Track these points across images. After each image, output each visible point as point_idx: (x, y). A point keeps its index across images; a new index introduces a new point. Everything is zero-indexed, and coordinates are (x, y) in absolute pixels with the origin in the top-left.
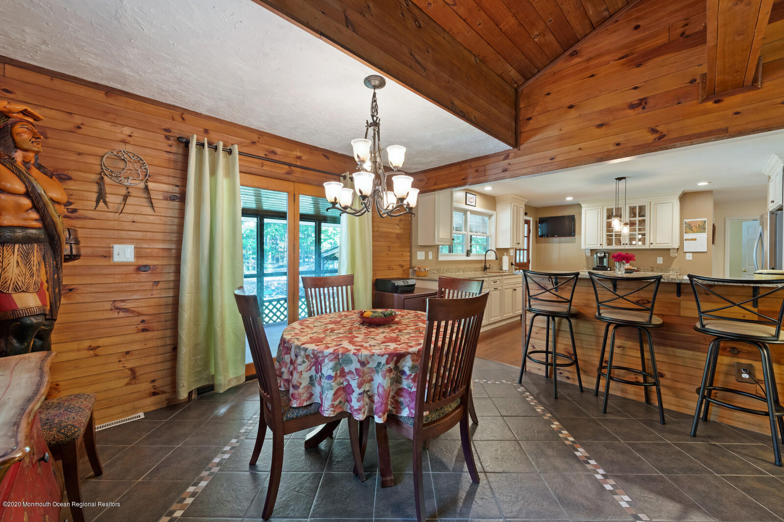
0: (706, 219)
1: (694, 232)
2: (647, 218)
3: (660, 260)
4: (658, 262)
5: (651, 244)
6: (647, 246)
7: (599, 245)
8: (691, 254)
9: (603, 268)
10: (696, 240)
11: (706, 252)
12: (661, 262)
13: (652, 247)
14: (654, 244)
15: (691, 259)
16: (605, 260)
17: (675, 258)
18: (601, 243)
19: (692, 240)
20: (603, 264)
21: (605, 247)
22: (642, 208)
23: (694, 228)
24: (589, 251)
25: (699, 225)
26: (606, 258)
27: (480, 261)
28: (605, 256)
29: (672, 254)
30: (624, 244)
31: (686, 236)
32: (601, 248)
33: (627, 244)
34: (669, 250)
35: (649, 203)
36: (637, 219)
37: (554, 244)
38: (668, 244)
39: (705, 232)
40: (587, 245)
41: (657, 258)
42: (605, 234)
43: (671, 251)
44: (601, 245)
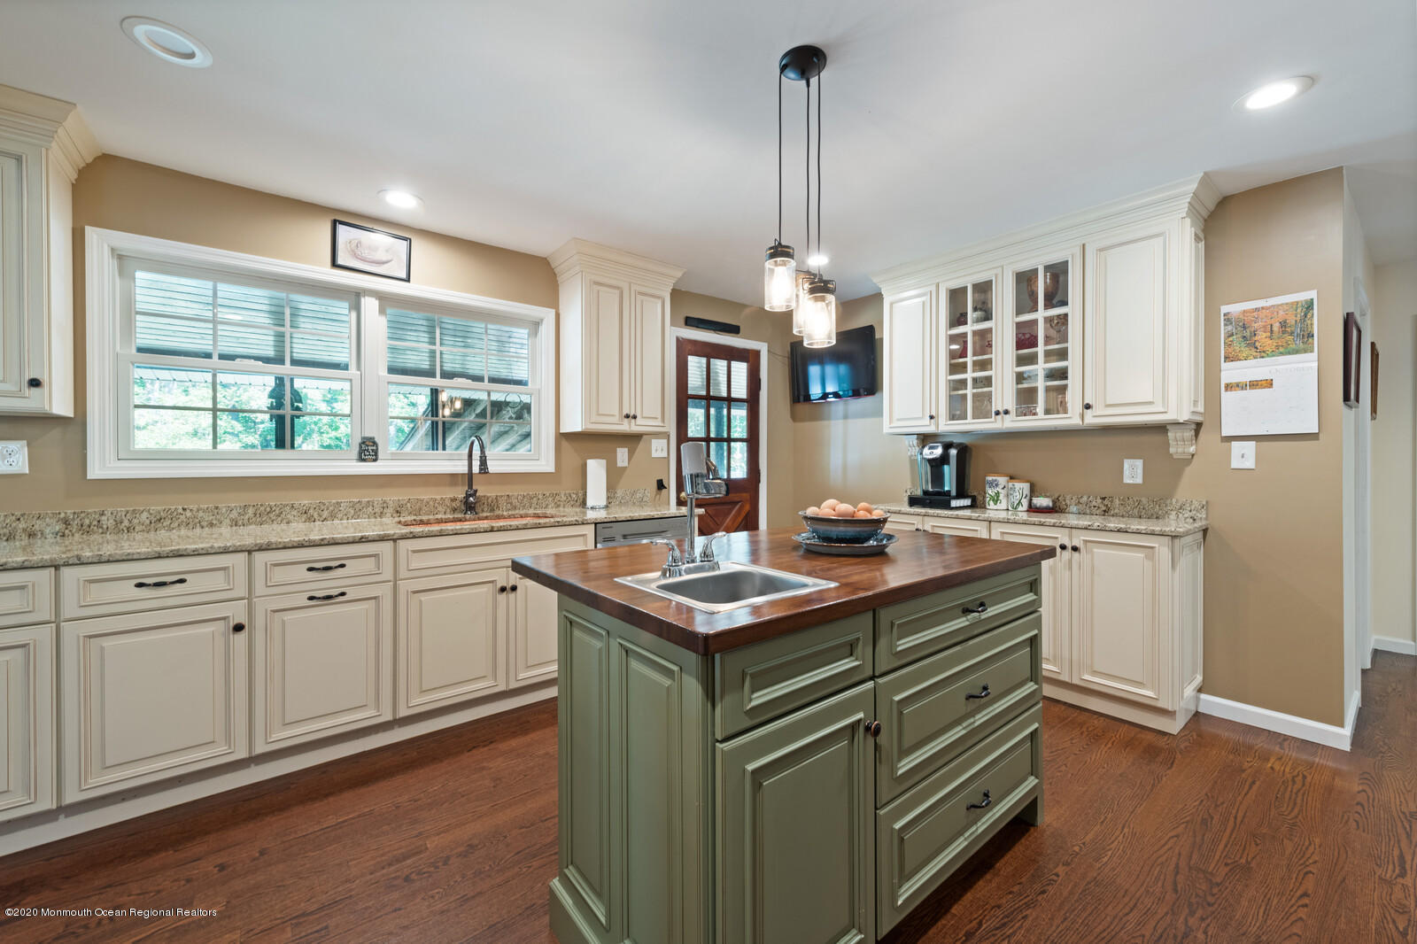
0: (1312, 294)
1: (1262, 354)
2: (1072, 309)
3: (1133, 472)
4: (1127, 479)
5: (1089, 407)
6: (1072, 418)
7: (927, 420)
8: (1253, 444)
10: (1269, 384)
11: (1314, 436)
12: (1139, 480)
13: (1091, 419)
14: (1098, 409)
15: (1252, 465)
17: (1187, 461)
18: (933, 413)
19: (1254, 385)
20: (942, 484)
21: (944, 425)
22: (1058, 273)
23: (1262, 337)
24: (916, 442)
25: (1284, 324)
26: (948, 463)
27: (453, 478)
28: (944, 459)
29: (1179, 445)
30: (997, 413)
31: (1231, 372)
32: (933, 428)
33: (1006, 412)
34: (1161, 428)
35: (1078, 251)
36: (1041, 314)
38: (1151, 403)
39: (1312, 351)
40: (898, 420)
41: (1127, 464)
42: (945, 378)
43: (1171, 436)
44: (933, 418)
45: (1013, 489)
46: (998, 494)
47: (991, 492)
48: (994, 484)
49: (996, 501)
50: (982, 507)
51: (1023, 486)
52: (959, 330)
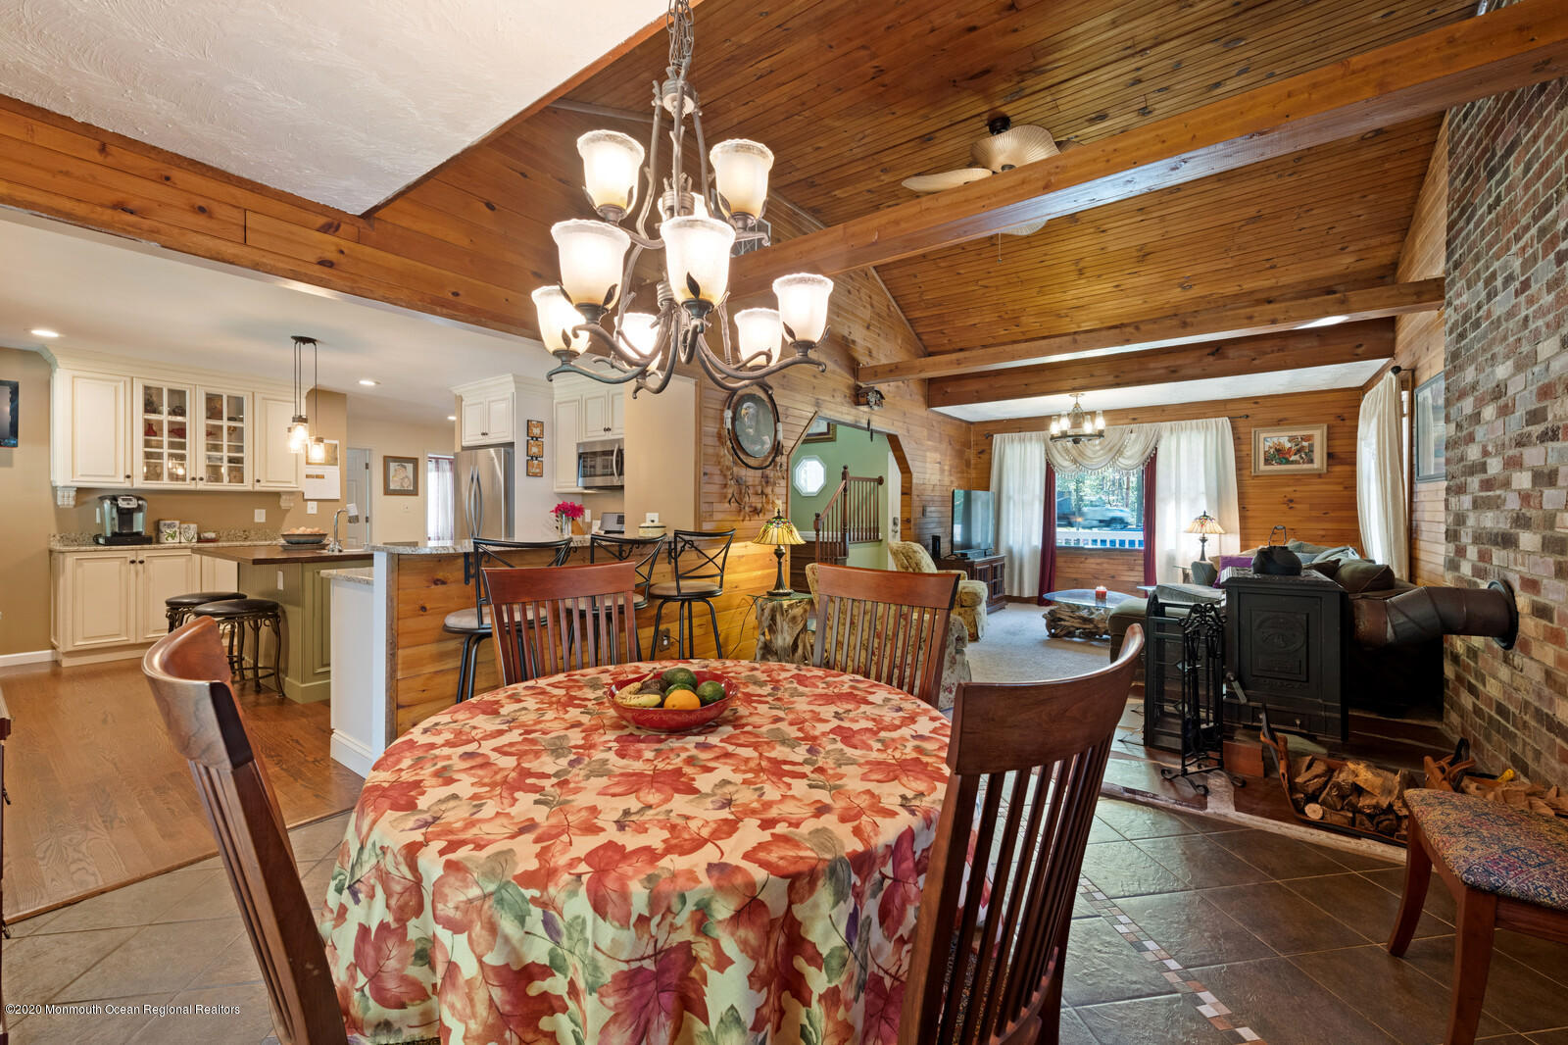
0: (337, 442)
2: (246, 424)
3: (260, 516)
4: (257, 520)
5: (258, 481)
6: (247, 485)
7: (121, 478)
8: (316, 503)
9: (136, 537)
10: (323, 477)
11: (337, 500)
12: (263, 520)
13: (258, 488)
14: (262, 483)
15: (316, 512)
16: (139, 518)
17: (288, 511)
18: (128, 473)
19: (317, 477)
20: (131, 527)
21: (139, 483)
22: (237, 404)
24: (73, 493)
25: (327, 452)
26: (140, 511)
28: (139, 508)
29: (284, 503)
30: (194, 479)
32: (127, 485)
33: (201, 479)
34: (277, 495)
35: (251, 394)
36: (225, 423)
38: (290, 482)
39: (336, 465)
40: (81, 475)
41: (257, 511)
42: (140, 449)
43: (284, 497)
44: (128, 477)
45: (188, 528)
46: (175, 532)
47: (167, 530)
48: (170, 526)
49: (173, 537)
50: (158, 542)
51: (193, 527)
52: (153, 417)
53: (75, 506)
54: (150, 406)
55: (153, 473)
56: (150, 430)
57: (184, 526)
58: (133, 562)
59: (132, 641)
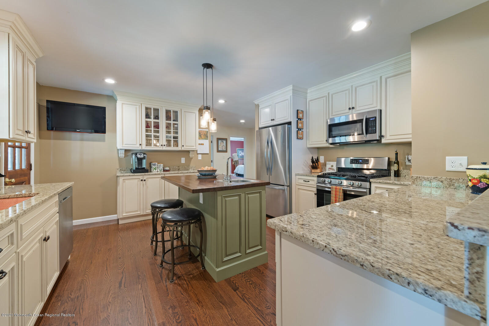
0: (208, 130)
1: (202, 139)
2: (179, 122)
3: (183, 160)
4: (182, 162)
5: (183, 146)
6: (179, 148)
7: (138, 145)
8: (201, 155)
9: (143, 170)
10: (203, 144)
11: (208, 154)
12: (184, 162)
13: (183, 149)
14: (184, 147)
15: (201, 159)
16: (144, 161)
17: (192, 158)
18: (141, 143)
20: (142, 166)
21: (144, 147)
22: (176, 113)
23: (202, 136)
24: (123, 152)
25: (205, 134)
28: (144, 158)
29: (191, 155)
30: (162, 145)
31: (201, 141)
32: (140, 148)
33: (164, 145)
34: (188, 152)
35: (180, 110)
36: (172, 122)
37: (72, 141)
38: (193, 146)
39: (207, 139)
40: (125, 144)
42: (144, 133)
43: (191, 153)
44: (140, 145)
45: (160, 166)
46: (156, 167)
47: (153, 167)
48: (154, 165)
49: (155, 170)
50: (151, 171)
51: (162, 165)
52: (148, 120)
53: (125, 157)
54: (148, 116)
55: (148, 143)
56: (148, 126)
57: (159, 165)
58: (142, 180)
59: (142, 214)
